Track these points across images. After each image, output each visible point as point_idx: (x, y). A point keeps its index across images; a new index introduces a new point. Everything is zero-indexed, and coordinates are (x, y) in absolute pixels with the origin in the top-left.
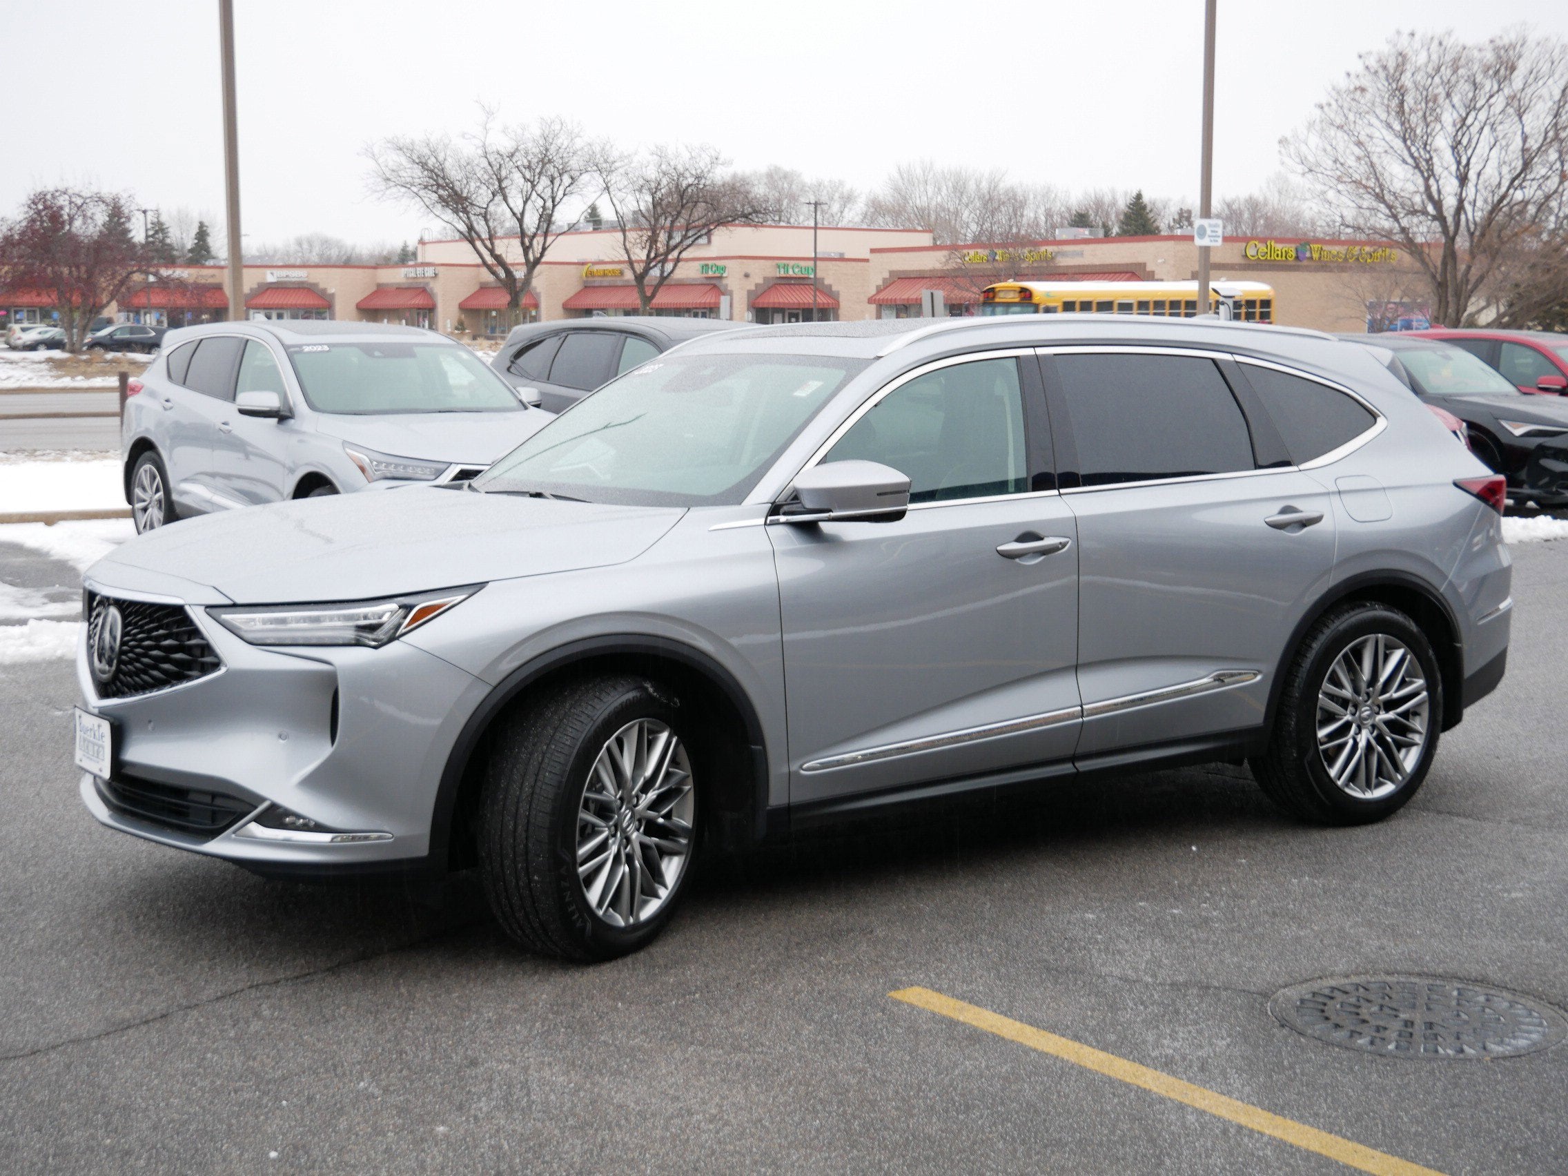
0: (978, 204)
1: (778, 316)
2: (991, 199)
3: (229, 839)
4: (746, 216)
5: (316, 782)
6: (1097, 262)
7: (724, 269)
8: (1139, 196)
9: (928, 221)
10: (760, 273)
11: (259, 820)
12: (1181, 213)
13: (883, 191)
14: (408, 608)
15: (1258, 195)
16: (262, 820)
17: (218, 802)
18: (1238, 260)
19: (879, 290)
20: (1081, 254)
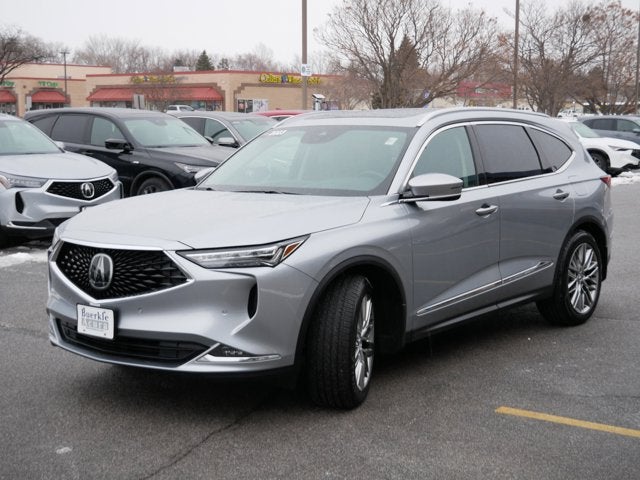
0: (127, 55)
1: (40, 107)
2: (133, 52)
3: (193, 363)
4: (37, 59)
5: (244, 333)
6: (194, 82)
7: (13, 83)
8: (204, 53)
9: (103, 62)
10: (31, 86)
11: (212, 353)
12: (223, 60)
13: (82, 48)
14: (284, 247)
15: (253, 54)
16: (214, 353)
17: (180, 346)
18: (257, 82)
19: (91, 94)
20: (187, 79)
